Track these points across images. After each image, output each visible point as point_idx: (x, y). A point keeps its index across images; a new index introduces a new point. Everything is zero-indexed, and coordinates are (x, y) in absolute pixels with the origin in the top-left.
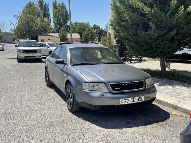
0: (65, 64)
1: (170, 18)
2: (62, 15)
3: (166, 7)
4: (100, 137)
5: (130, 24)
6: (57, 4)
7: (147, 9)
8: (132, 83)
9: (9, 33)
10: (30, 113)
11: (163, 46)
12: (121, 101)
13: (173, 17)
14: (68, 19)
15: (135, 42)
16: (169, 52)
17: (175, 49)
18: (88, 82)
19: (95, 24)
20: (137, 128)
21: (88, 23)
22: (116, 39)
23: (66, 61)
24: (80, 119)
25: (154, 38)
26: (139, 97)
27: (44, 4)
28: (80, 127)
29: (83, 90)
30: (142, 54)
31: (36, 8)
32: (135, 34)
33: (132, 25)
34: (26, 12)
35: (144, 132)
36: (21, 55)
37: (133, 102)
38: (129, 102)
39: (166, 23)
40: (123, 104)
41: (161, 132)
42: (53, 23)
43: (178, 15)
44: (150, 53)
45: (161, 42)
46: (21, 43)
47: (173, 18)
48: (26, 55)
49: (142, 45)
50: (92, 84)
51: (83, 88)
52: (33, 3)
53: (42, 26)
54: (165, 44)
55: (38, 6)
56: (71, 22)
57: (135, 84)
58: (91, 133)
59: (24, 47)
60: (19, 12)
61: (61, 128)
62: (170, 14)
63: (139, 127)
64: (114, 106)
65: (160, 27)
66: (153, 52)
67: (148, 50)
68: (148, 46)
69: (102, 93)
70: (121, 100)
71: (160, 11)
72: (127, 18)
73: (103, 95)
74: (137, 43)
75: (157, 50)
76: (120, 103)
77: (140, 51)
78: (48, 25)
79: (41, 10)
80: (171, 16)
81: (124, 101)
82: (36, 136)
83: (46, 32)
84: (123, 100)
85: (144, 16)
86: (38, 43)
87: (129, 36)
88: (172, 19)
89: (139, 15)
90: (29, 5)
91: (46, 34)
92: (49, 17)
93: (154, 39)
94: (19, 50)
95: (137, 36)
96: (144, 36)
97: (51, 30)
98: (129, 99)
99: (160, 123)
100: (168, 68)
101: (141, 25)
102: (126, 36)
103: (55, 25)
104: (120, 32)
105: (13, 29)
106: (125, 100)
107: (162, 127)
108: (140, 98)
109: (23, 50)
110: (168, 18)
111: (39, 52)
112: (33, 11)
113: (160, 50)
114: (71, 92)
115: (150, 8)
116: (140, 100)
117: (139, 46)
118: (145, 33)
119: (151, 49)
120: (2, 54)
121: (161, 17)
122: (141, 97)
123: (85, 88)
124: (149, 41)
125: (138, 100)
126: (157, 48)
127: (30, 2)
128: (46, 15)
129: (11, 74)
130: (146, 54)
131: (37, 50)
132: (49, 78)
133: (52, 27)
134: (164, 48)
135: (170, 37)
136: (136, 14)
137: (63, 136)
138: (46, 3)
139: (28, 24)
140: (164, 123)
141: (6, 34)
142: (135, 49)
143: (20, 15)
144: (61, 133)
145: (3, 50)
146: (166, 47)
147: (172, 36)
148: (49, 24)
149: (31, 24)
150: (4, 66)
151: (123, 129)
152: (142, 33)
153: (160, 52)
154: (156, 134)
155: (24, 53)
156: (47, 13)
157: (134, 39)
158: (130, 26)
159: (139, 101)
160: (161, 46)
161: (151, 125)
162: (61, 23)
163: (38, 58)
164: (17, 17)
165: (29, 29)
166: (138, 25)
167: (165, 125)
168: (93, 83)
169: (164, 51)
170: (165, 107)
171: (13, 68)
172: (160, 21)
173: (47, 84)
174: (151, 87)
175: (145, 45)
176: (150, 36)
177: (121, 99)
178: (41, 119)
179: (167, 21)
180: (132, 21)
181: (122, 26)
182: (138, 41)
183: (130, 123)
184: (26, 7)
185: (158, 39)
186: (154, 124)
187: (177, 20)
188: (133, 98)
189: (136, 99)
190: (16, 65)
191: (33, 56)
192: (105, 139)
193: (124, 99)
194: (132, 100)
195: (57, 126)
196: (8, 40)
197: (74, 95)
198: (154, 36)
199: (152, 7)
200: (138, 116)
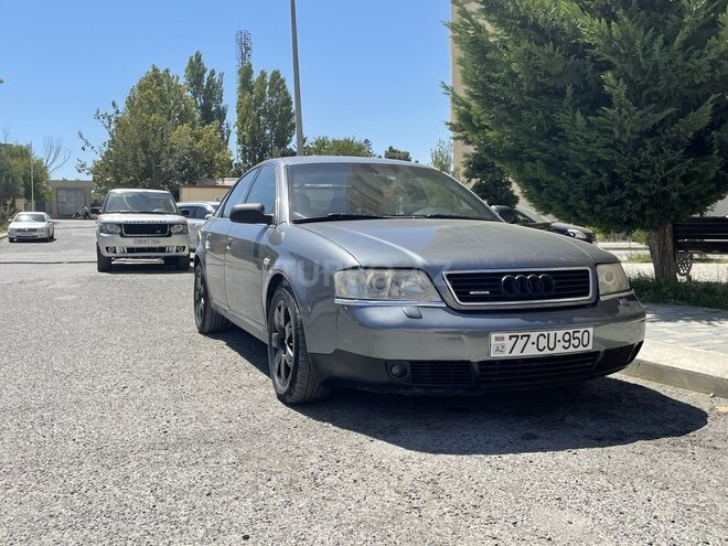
0: (269, 220)
1: (687, 59)
2: (270, 116)
3: (667, 18)
4: (407, 478)
5: (525, 88)
6: (255, 76)
7: (590, 28)
8: (539, 273)
9: (78, 181)
10: (123, 406)
11: (661, 173)
12: (493, 342)
13: (696, 53)
14: (293, 126)
15: (549, 164)
16: (684, 197)
17: (713, 186)
18: (355, 268)
19: (391, 148)
20: (565, 453)
21: (366, 141)
22: (474, 181)
23: (274, 211)
24: (325, 424)
25: (625, 140)
26: (571, 331)
27: (206, 75)
28: (321, 447)
29: (337, 301)
30: (578, 211)
31: (178, 90)
32: (546, 129)
33: (535, 95)
34: (141, 104)
35: (598, 466)
36: (111, 245)
37: (547, 352)
38: (531, 351)
39: (670, 81)
40: (506, 354)
41: (673, 467)
42: (239, 142)
43: (717, 45)
44: (611, 204)
45: (651, 154)
46: (113, 202)
47: (699, 58)
48: (131, 242)
49: (578, 175)
50: (371, 274)
51: (337, 294)
52: (167, 70)
53: (195, 155)
54: (670, 165)
55: (182, 81)
56: (302, 140)
57: (554, 278)
58: (369, 468)
59: (123, 215)
60: (114, 104)
61: (243, 451)
62: (686, 44)
63: (574, 451)
64: (467, 364)
65: (648, 95)
66: (620, 202)
67: (601, 190)
68: (600, 176)
69: (414, 311)
70: (497, 339)
71: (646, 31)
72: (514, 67)
73: (421, 317)
74: (555, 165)
75: (639, 191)
76: (493, 349)
77: (568, 197)
78: (219, 149)
79: (196, 97)
80: (691, 52)
81: (509, 344)
82: (136, 475)
83: (210, 177)
84: (503, 339)
85: (582, 56)
86: (178, 204)
87: (524, 140)
88: (693, 63)
89: (561, 50)
90: (151, 80)
91: (210, 182)
92: (222, 123)
93: (625, 145)
94: (106, 224)
95: (555, 138)
96: (586, 136)
97: (227, 169)
98: (529, 336)
99: (666, 440)
100: (683, 275)
101: (569, 91)
102: (510, 140)
103: (244, 151)
104: (487, 127)
105: (90, 165)
106: (511, 337)
107: (675, 452)
108: (576, 335)
109: (119, 225)
110: (680, 58)
111: (181, 233)
112: (164, 101)
113: (649, 190)
114: (287, 319)
115: (603, 20)
116: (576, 342)
117: (563, 178)
118: (589, 121)
119: (613, 188)
120: (45, 250)
121: (649, 55)
122: (582, 330)
123: (347, 290)
124: (602, 154)
125: (567, 345)
126: (636, 180)
127: (155, 70)
128: (212, 114)
129: (66, 302)
130: (593, 212)
131: (172, 225)
132: (207, 299)
133: (232, 158)
134: (664, 182)
135: (690, 135)
136: (549, 48)
137: (247, 476)
138: (213, 73)
139: (145, 144)
140: (683, 439)
141: (66, 186)
142: (549, 194)
143: (117, 112)
144: (240, 466)
145: (50, 239)
146: (673, 176)
147: (698, 127)
148: (222, 145)
149: (155, 145)
150: (45, 283)
151: (506, 457)
152: (574, 121)
153: (651, 198)
154: (651, 472)
155: (122, 235)
156: (218, 109)
157: (544, 151)
158: (527, 98)
159: (572, 349)
160: (654, 173)
161: (630, 446)
162: (266, 144)
163: (174, 253)
164: (106, 121)
165: (150, 165)
166: (560, 93)
167: (689, 445)
168: (378, 272)
169: (665, 195)
170: (681, 390)
171: (79, 285)
172: (644, 73)
173: (199, 323)
174: (620, 298)
175: (588, 171)
176: (606, 131)
177: (493, 336)
178: (165, 423)
179: (674, 70)
180: (534, 79)
181: (496, 99)
182: (561, 158)
183: (536, 437)
184: (140, 88)
185: (638, 144)
186: (639, 444)
187: (713, 63)
188: (546, 333)
189: (559, 337)
190: (92, 279)
191: (157, 245)
192: (430, 486)
193: (507, 335)
194: (543, 342)
195: (224, 445)
196: (71, 207)
197: (300, 328)
198: (623, 131)
199: (611, 17)
200: (570, 419)
